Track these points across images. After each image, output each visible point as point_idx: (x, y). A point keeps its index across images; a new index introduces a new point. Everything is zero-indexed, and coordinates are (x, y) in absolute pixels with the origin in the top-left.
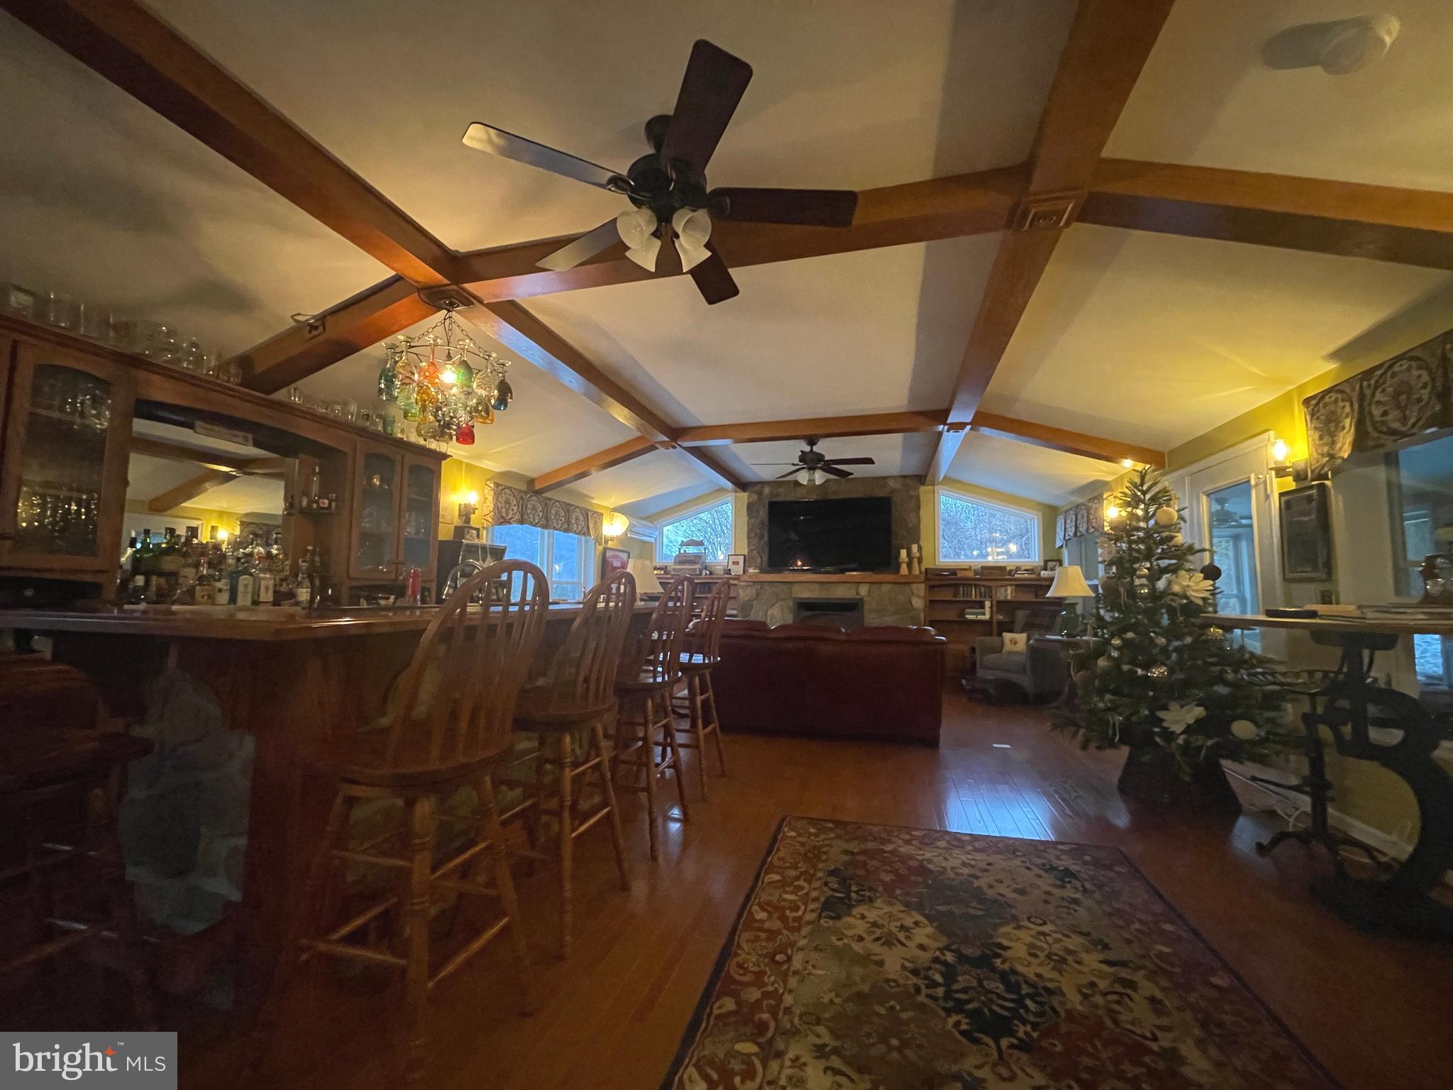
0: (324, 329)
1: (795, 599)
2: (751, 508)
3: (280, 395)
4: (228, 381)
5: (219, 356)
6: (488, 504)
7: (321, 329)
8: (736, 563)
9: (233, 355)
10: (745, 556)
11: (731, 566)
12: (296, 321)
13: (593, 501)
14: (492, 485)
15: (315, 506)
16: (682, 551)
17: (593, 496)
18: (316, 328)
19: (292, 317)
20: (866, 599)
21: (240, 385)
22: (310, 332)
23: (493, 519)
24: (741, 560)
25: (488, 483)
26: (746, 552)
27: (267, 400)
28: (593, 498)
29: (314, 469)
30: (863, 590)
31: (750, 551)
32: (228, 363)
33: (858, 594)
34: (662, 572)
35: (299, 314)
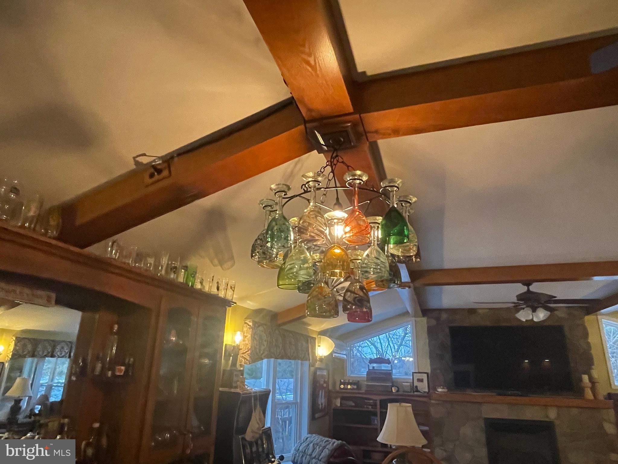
0: (170, 171)
1: (486, 420)
2: (431, 331)
3: (94, 250)
4: (45, 234)
5: (41, 204)
6: (247, 342)
7: (165, 173)
8: (420, 380)
9: (56, 203)
10: (427, 374)
11: (416, 383)
12: (137, 163)
13: (309, 328)
14: (251, 324)
15: (110, 374)
16: (371, 368)
17: (310, 323)
18: (159, 171)
19: (134, 158)
20: (557, 422)
21: (58, 239)
22: (152, 176)
23: (250, 357)
24: (425, 377)
25: (247, 322)
26: (429, 371)
27: (80, 255)
28: (309, 325)
29: (112, 328)
30: (552, 414)
31: (433, 370)
32: (51, 211)
33: (547, 417)
34: (355, 387)
35: (144, 155)
